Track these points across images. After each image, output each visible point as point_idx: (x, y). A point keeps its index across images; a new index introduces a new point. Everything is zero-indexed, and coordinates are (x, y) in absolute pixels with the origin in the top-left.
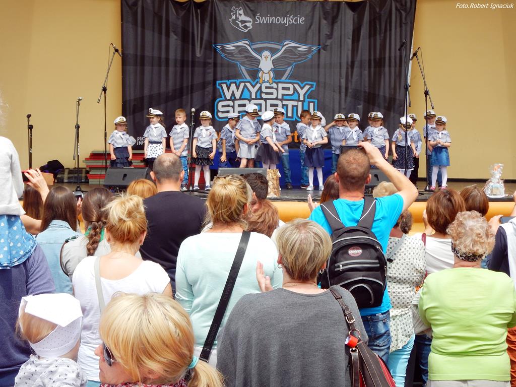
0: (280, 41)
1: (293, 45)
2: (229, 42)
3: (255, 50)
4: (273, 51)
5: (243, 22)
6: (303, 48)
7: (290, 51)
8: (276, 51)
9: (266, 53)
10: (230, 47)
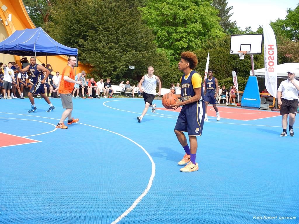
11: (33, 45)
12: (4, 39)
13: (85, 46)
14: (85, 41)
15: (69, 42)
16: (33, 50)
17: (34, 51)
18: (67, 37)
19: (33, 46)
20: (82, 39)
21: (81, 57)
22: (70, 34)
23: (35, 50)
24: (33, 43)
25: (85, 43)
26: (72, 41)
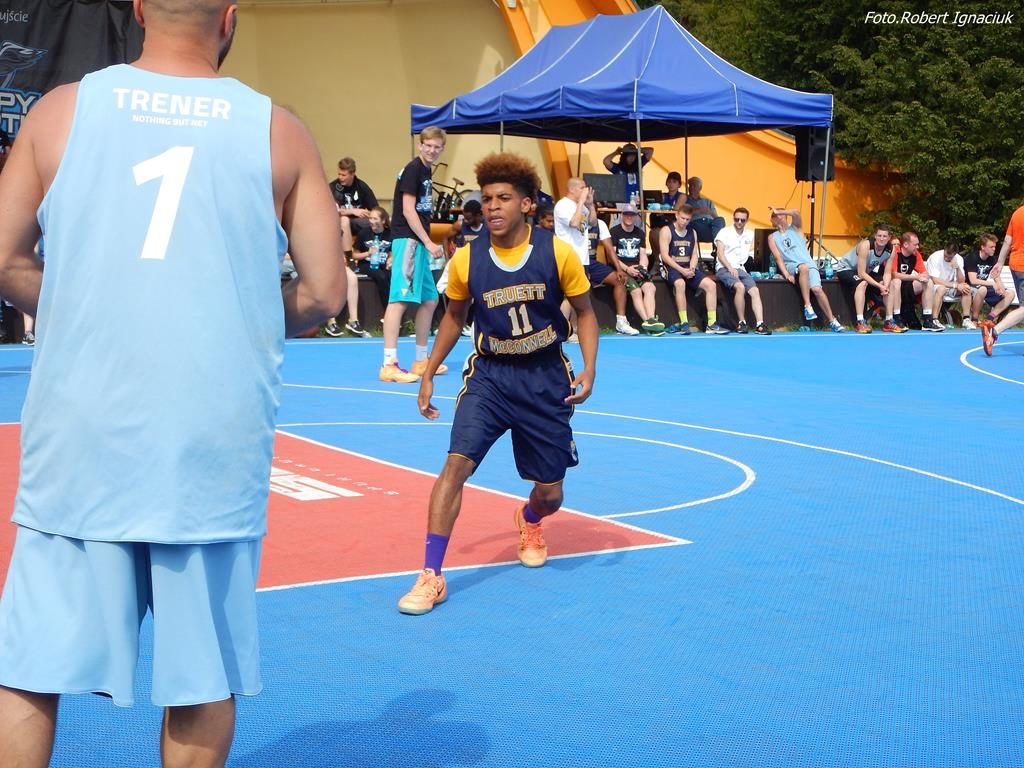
1: (15, 46)
7: (12, 53)
11: (629, 88)
12: (498, 70)
13: (866, 77)
14: (865, 56)
15: (787, 65)
16: (627, 113)
17: (631, 117)
18: (777, 43)
19: (626, 94)
20: (850, 44)
21: (843, 134)
22: (790, 25)
23: (638, 112)
24: (628, 82)
25: (865, 66)
26: (799, 59)
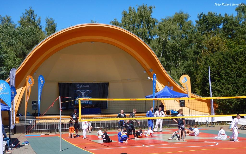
0: (85, 90)
1: (88, 90)
2: (77, 90)
3: (81, 91)
4: (84, 92)
5: (79, 87)
6: (89, 91)
7: (87, 91)
8: (85, 92)
9: (83, 92)
10: (77, 91)
